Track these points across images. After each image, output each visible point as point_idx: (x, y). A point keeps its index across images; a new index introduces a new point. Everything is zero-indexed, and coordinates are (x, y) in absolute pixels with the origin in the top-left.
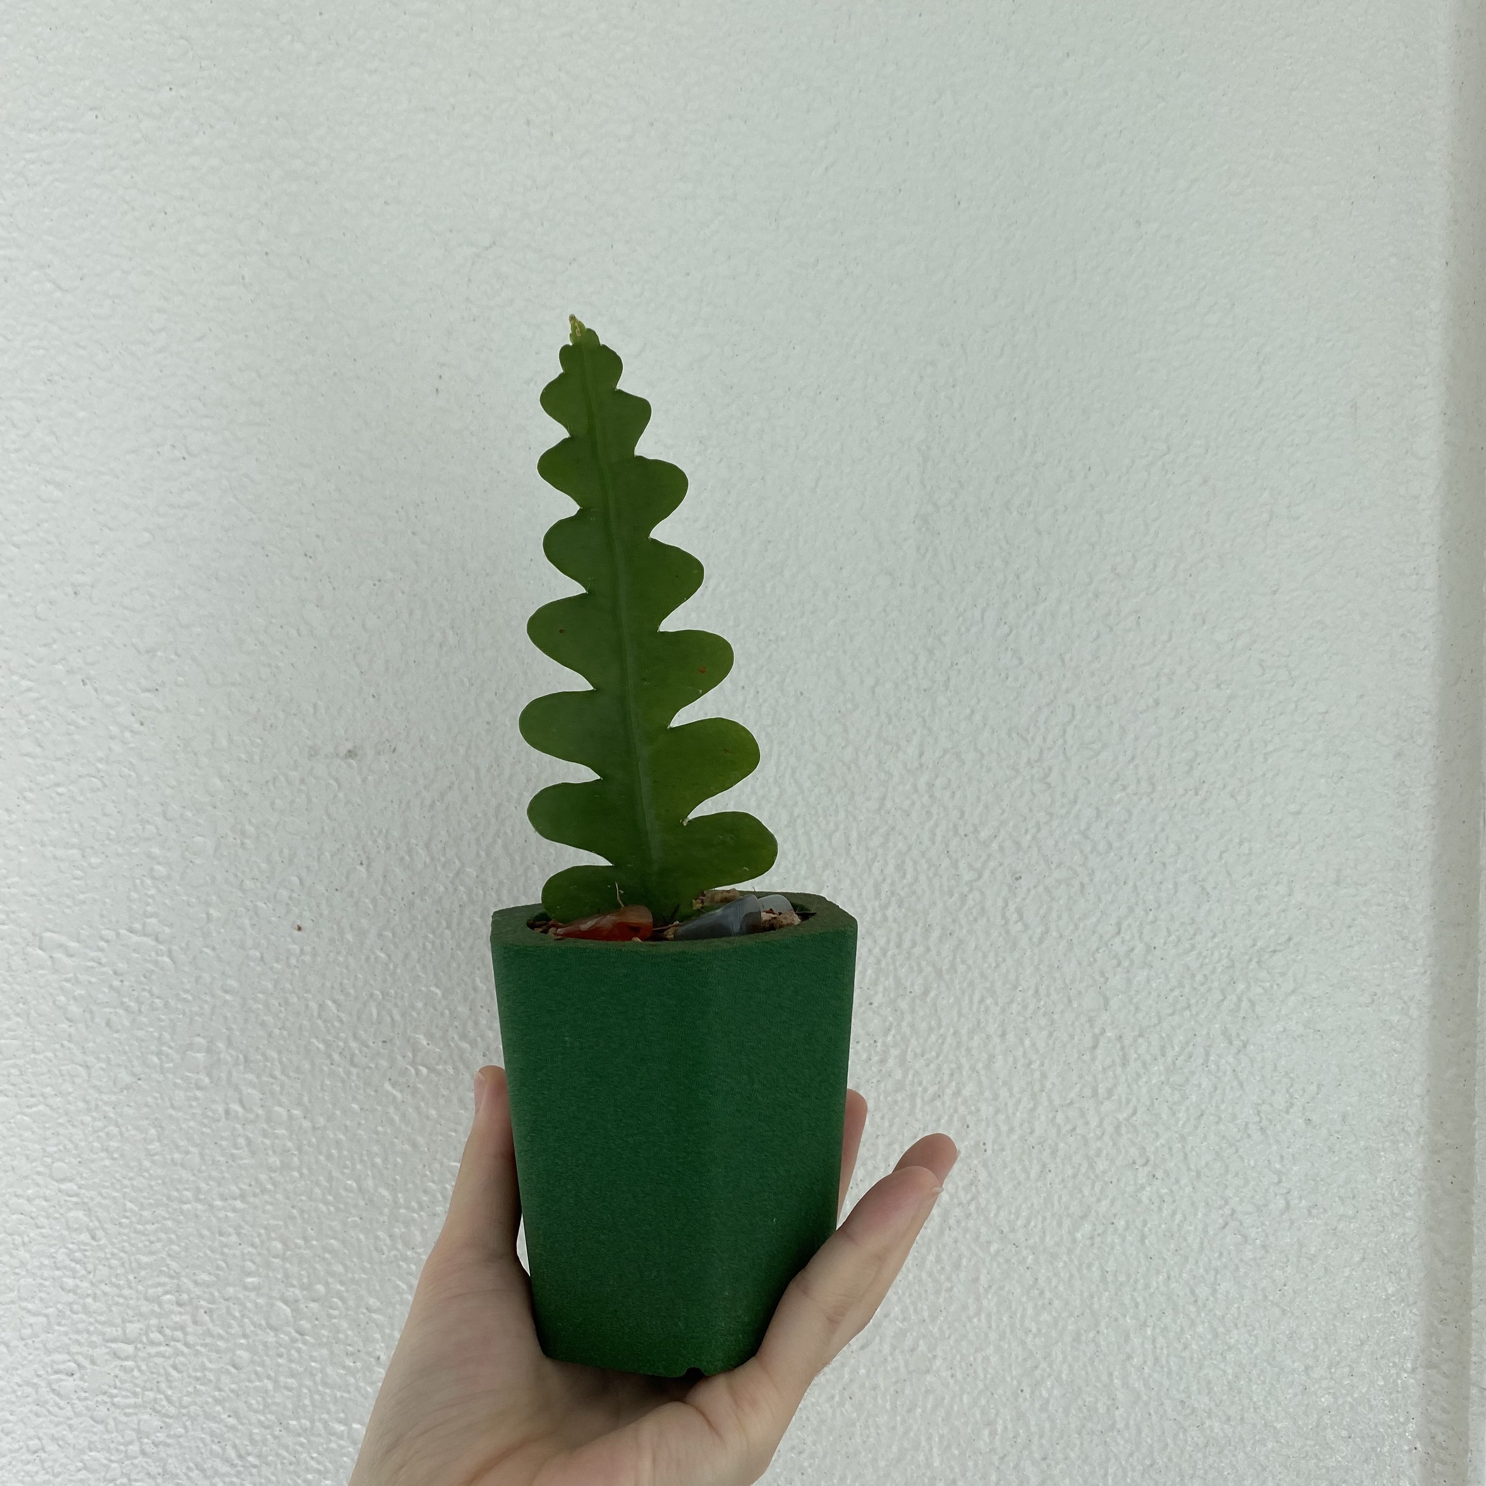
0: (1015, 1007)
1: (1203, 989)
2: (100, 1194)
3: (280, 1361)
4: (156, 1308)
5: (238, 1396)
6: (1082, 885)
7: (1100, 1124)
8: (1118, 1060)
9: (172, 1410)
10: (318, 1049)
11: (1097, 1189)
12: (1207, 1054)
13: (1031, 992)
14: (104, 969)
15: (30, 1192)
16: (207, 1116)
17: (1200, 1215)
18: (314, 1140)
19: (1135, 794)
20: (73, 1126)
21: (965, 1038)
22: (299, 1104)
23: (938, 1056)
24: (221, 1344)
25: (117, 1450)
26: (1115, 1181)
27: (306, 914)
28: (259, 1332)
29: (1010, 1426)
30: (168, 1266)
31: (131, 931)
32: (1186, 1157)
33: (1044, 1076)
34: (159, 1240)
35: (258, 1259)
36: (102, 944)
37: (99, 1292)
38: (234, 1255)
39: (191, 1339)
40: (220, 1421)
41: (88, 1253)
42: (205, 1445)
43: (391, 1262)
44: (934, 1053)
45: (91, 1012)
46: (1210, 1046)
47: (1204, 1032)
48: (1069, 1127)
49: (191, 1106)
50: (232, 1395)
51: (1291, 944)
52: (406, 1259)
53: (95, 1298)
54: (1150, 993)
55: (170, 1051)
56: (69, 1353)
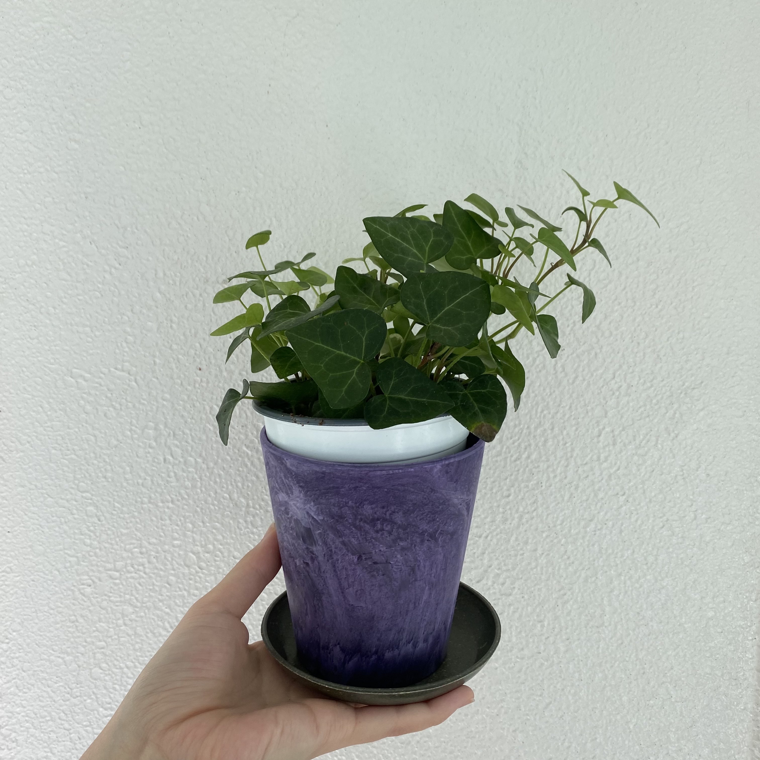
0: (559, 415)
1: (656, 407)
2: (102, 499)
3: (191, 582)
4: (130, 555)
5: (170, 598)
6: (596, 354)
7: (601, 474)
8: (611, 443)
9: (139, 604)
10: (210, 429)
11: (598, 506)
12: (657, 440)
13: (568, 407)
14: (102, 388)
15: (68, 497)
16: (154, 462)
17: (650, 521)
18: (208, 474)
19: (625, 307)
20: (89, 465)
21: (533, 430)
22: (200, 456)
23: (519, 439)
24: (162, 573)
25: (113, 623)
26: (608, 502)
27: (204, 362)
28: (181, 568)
29: (551, 623)
30: (136, 535)
31: (116, 369)
32: (644, 492)
33: (573, 450)
34: (131, 522)
35: (180, 532)
36: (102, 375)
37: (102, 547)
38: (168, 530)
39: (147, 570)
40: (162, 610)
41: (96, 528)
42: (155, 622)
43: (245, 534)
44: (517, 438)
45: (97, 409)
46: (659, 436)
47: (656, 429)
48: (585, 475)
49: (147, 457)
50: (167, 598)
51: (703, 385)
52: (253, 533)
53: (100, 549)
54: (628, 409)
55: (136, 429)
56: (88, 576)
